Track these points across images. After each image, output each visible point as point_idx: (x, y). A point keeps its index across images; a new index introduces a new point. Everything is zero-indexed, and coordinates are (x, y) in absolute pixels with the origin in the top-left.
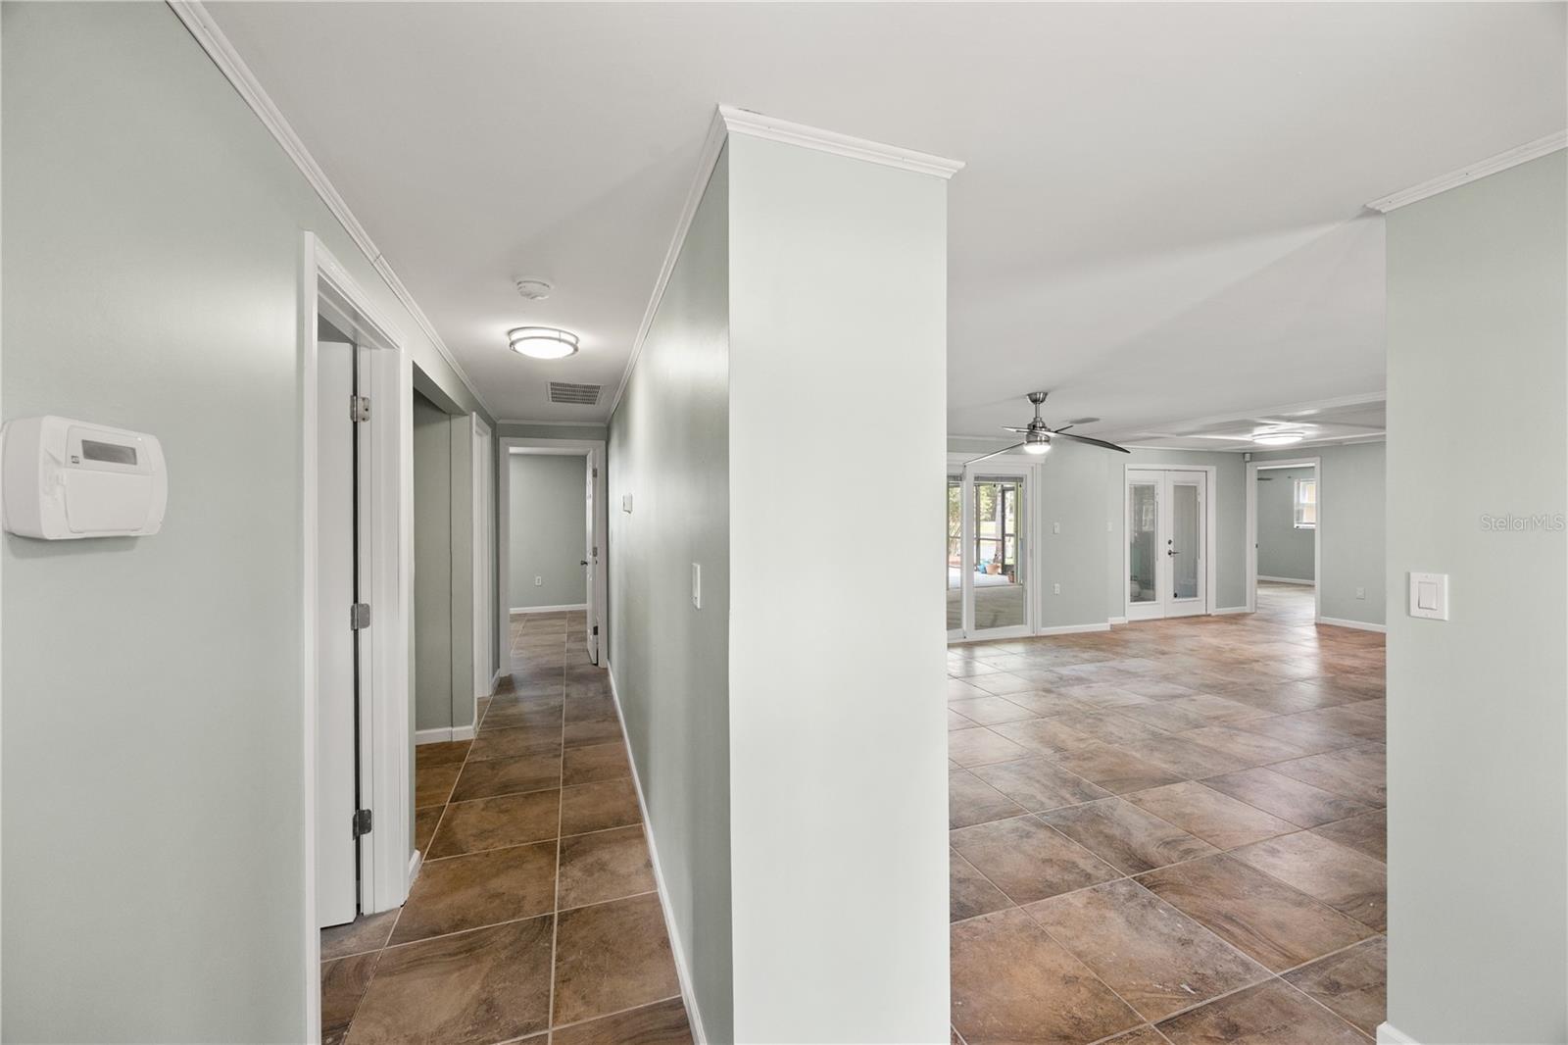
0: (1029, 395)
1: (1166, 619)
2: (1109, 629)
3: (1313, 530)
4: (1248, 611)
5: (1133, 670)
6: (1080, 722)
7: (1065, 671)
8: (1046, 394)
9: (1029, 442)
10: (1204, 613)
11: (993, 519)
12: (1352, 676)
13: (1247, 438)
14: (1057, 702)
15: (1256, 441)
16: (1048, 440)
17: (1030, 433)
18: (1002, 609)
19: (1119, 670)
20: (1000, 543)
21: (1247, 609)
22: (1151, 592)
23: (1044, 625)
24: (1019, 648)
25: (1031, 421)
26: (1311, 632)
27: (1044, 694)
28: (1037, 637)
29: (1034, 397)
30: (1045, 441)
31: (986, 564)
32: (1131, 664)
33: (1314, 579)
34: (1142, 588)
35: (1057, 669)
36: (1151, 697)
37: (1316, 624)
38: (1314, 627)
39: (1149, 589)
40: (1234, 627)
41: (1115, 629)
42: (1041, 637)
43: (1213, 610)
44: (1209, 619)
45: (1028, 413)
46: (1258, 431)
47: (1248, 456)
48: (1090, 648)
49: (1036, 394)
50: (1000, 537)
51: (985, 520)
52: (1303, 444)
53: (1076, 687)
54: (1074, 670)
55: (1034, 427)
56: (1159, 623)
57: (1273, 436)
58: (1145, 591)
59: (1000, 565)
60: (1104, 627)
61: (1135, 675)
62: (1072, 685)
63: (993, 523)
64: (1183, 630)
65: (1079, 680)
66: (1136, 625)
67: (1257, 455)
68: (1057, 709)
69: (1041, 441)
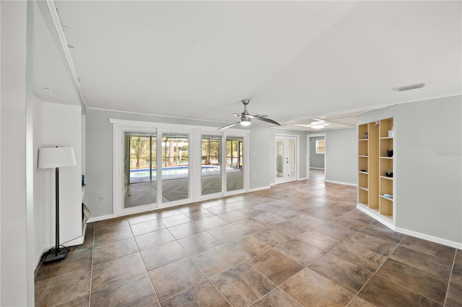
0: (242, 101)
1: (286, 183)
2: (270, 188)
3: (324, 154)
4: (307, 179)
5: (278, 205)
6: (261, 235)
7: (257, 208)
8: (249, 101)
9: (242, 120)
10: (296, 180)
11: (236, 150)
12: (340, 201)
13: (309, 126)
14: (253, 225)
15: (312, 127)
16: (250, 120)
17: (243, 116)
18: (237, 182)
19: (274, 206)
20: (238, 158)
21: (307, 178)
22: (282, 173)
23: (250, 189)
24: (241, 198)
25: (243, 112)
26: (323, 185)
27: (249, 221)
28: (248, 193)
29: (244, 102)
30: (248, 120)
31: (234, 165)
32: (278, 202)
33: (324, 168)
34: (279, 172)
35: (254, 207)
36: (286, 218)
37: (325, 182)
38: (324, 184)
39: (281, 172)
40: (304, 185)
41: (272, 188)
42: (249, 192)
43: (299, 179)
44: (298, 182)
45: (241, 108)
46: (313, 123)
47: (307, 132)
48: (265, 196)
49: (245, 100)
50: (238, 157)
51: (234, 151)
52: (324, 129)
53: (260, 216)
54: (260, 207)
55: (244, 114)
56: (284, 185)
57: (318, 125)
58: (280, 173)
59: (238, 165)
60: (268, 187)
61: (279, 207)
62: (258, 215)
63: (237, 152)
64: (291, 187)
65: (262, 212)
66: (278, 186)
67: (310, 132)
68: (253, 228)
69: (247, 120)
